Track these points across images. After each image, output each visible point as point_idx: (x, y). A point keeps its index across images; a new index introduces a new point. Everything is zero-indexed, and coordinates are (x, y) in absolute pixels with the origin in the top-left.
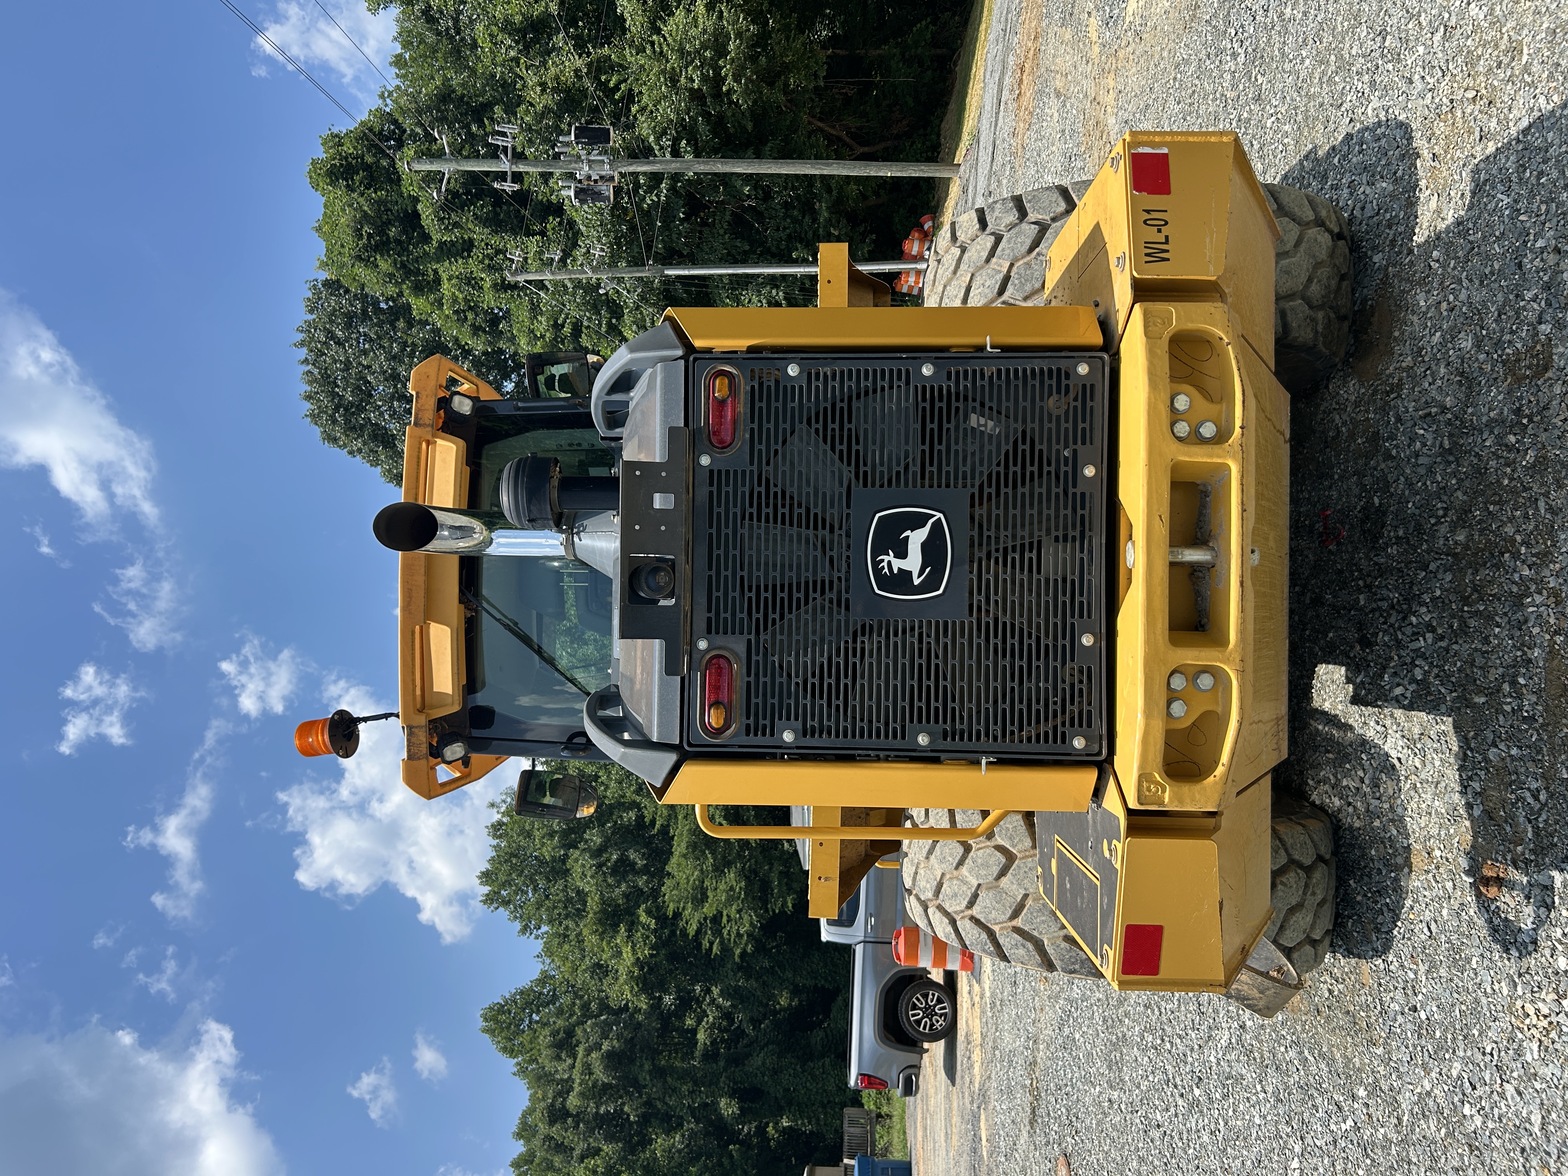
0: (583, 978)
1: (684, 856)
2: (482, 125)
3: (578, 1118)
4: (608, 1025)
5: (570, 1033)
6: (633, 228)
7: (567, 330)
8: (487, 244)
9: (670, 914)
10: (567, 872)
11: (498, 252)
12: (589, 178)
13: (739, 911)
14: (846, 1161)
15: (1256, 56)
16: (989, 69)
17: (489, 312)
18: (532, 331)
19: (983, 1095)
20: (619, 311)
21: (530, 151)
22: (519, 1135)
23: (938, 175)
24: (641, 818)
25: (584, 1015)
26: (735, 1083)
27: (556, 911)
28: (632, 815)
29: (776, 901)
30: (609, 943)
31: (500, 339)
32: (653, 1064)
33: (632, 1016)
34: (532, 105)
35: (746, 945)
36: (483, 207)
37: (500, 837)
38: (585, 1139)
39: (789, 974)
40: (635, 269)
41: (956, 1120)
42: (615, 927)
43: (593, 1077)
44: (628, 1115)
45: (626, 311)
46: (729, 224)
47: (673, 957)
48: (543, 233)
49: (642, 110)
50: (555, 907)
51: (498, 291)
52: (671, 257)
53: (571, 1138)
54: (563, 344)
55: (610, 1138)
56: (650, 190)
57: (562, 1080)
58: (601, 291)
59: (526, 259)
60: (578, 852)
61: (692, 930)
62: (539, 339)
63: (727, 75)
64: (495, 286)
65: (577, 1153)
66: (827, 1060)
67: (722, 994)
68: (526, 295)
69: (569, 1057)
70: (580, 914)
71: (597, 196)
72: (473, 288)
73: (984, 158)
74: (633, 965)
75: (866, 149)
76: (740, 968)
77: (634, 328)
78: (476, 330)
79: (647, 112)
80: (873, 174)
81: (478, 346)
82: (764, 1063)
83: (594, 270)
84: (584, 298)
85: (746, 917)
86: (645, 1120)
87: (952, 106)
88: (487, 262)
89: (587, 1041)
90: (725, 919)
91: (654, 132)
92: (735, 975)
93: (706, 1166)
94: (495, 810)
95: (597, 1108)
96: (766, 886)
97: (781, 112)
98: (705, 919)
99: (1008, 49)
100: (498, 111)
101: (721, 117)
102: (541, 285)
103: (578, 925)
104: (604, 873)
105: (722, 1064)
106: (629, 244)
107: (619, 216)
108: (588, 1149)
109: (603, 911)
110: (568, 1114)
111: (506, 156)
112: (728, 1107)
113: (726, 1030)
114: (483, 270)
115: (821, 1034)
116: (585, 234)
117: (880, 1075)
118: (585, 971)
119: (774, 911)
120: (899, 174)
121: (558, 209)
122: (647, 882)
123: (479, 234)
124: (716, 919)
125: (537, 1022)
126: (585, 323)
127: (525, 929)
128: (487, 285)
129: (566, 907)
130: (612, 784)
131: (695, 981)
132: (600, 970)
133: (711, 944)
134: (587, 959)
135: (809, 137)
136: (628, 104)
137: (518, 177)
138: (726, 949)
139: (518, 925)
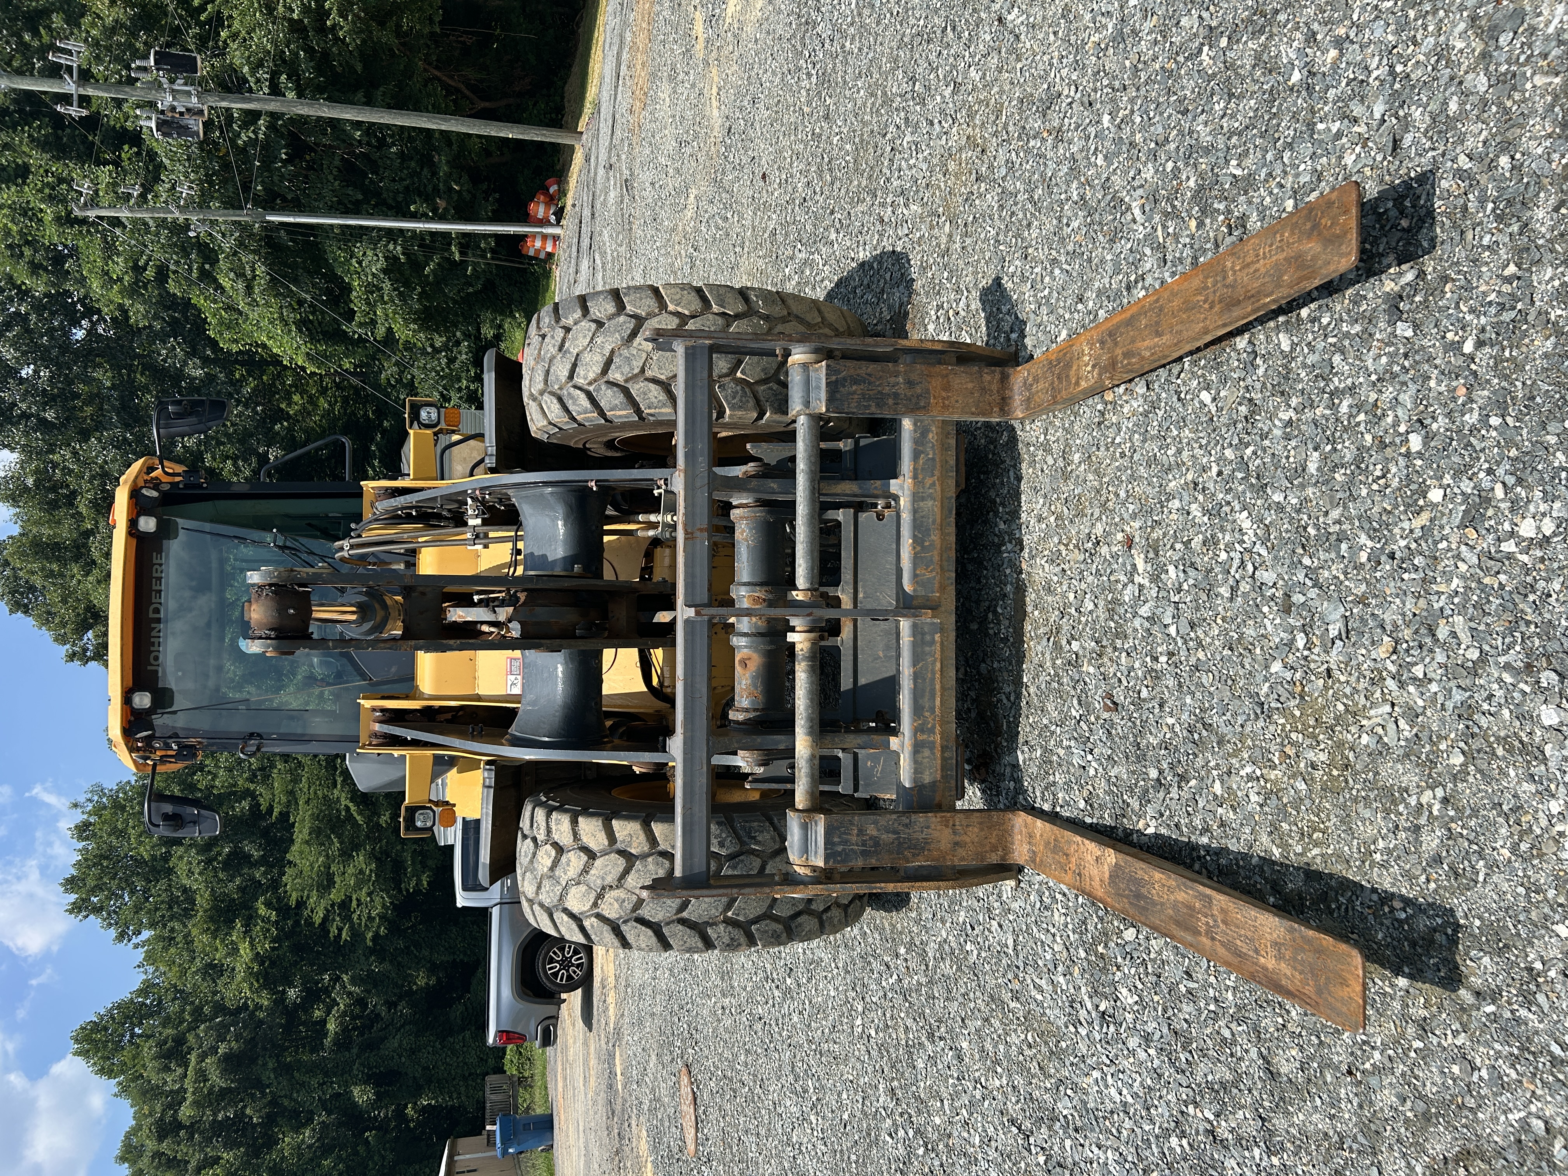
0: (193, 981)
1: (307, 842)
2: (36, 34)
3: (192, 1128)
4: (224, 1026)
5: (180, 1040)
6: (226, 166)
7: (150, 273)
8: (47, 171)
9: (293, 903)
10: (170, 871)
11: (61, 181)
12: (173, 109)
13: (369, 894)
14: (488, 1128)
15: (824, 79)
16: (608, 40)
17: (51, 249)
18: (107, 273)
19: (618, 1032)
20: (213, 255)
21: (98, 69)
22: (122, 1159)
23: (560, 141)
24: (255, 806)
25: (195, 1020)
26: (370, 1069)
27: (159, 914)
28: (246, 804)
29: (410, 879)
30: (223, 941)
31: (66, 280)
32: (278, 1061)
33: (252, 1014)
34: (98, 17)
35: (379, 927)
36: (41, 129)
37: (87, 839)
38: (202, 1150)
39: (426, 953)
40: (231, 211)
41: (593, 1062)
42: (229, 924)
43: (208, 1084)
44: (251, 1118)
45: (221, 257)
46: (340, 171)
47: (298, 949)
48: (117, 163)
49: (234, 36)
50: (157, 909)
51: (62, 225)
52: (271, 202)
53: (183, 1150)
54: (146, 289)
55: (230, 1145)
56: (245, 126)
57: (172, 1091)
58: (192, 234)
59: (96, 192)
60: (182, 849)
61: (318, 919)
62: (115, 282)
63: (331, 9)
64: (58, 219)
65: (193, 1164)
66: (468, 1034)
67: (353, 981)
68: (97, 231)
69: (180, 1066)
70: (187, 913)
71: (184, 130)
72: (31, 220)
73: (605, 129)
74: (252, 960)
75: (487, 104)
76: (372, 951)
77: (232, 275)
78: (35, 268)
79: (240, 39)
80: (493, 134)
81: (39, 287)
82: (400, 1046)
83: (182, 209)
84: (170, 239)
85: (377, 900)
86: (270, 1120)
87: (575, 69)
88: (47, 191)
89: (201, 1047)
90: (354, 903)
91: (249, 62)
92: (367, 959)
93: (339, 1157)
94: (79, 810)
95: (215, 1115)
96: (398, 867)
97: (393, 55)
98: (333, 905)
99: (625, 24)
100: (57, 21)
101: (326, 55)
102: (116, 222)
103: (185, 926)
104: (215, 868)
105: (355, 1051)
106: (224, 182)
107: (209, 152)
108: (205, 1159)
109: (214, 908)
110: (180, 1126)
111: (71, 76)
112: (361, 1095)
113: (358, 1017)
114: (42, 200)
115: (461, 1008)
116: (169, 167)
117: (519, 1030)
118: (196, 973)
119: (407, 890)
120: (521, 137)
121: (135, 138)
122: (265, 873)
123: (36, 158)
124: (345, 905)
125: (139, 1036)
126: (172, 267)
127: (122, 936)
128: (48, 217)
129: (171, 908)
130: (221, 772)
131: (323, 970)
132: (213, 971)
133: (340, 930)
134: (198, 960)
135: (426, 86)
136: (216, 27)
137: (84, 101)
138: (356, 934)
139: (113, 933)
